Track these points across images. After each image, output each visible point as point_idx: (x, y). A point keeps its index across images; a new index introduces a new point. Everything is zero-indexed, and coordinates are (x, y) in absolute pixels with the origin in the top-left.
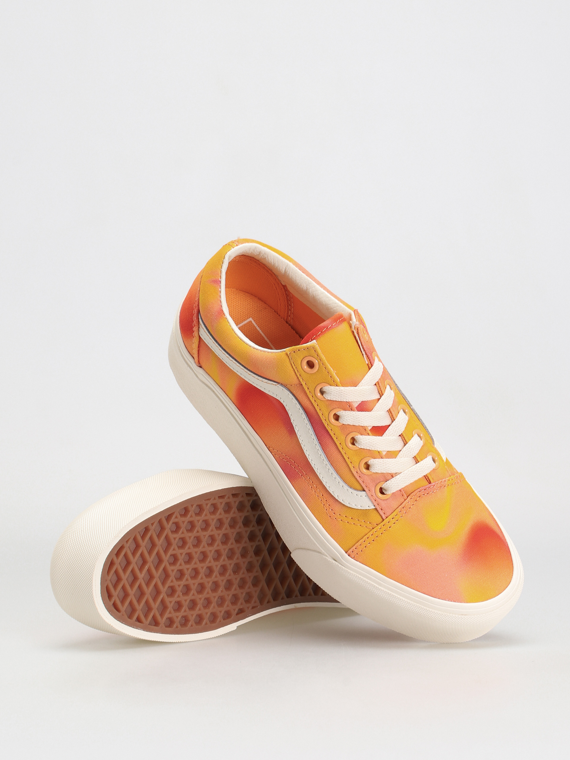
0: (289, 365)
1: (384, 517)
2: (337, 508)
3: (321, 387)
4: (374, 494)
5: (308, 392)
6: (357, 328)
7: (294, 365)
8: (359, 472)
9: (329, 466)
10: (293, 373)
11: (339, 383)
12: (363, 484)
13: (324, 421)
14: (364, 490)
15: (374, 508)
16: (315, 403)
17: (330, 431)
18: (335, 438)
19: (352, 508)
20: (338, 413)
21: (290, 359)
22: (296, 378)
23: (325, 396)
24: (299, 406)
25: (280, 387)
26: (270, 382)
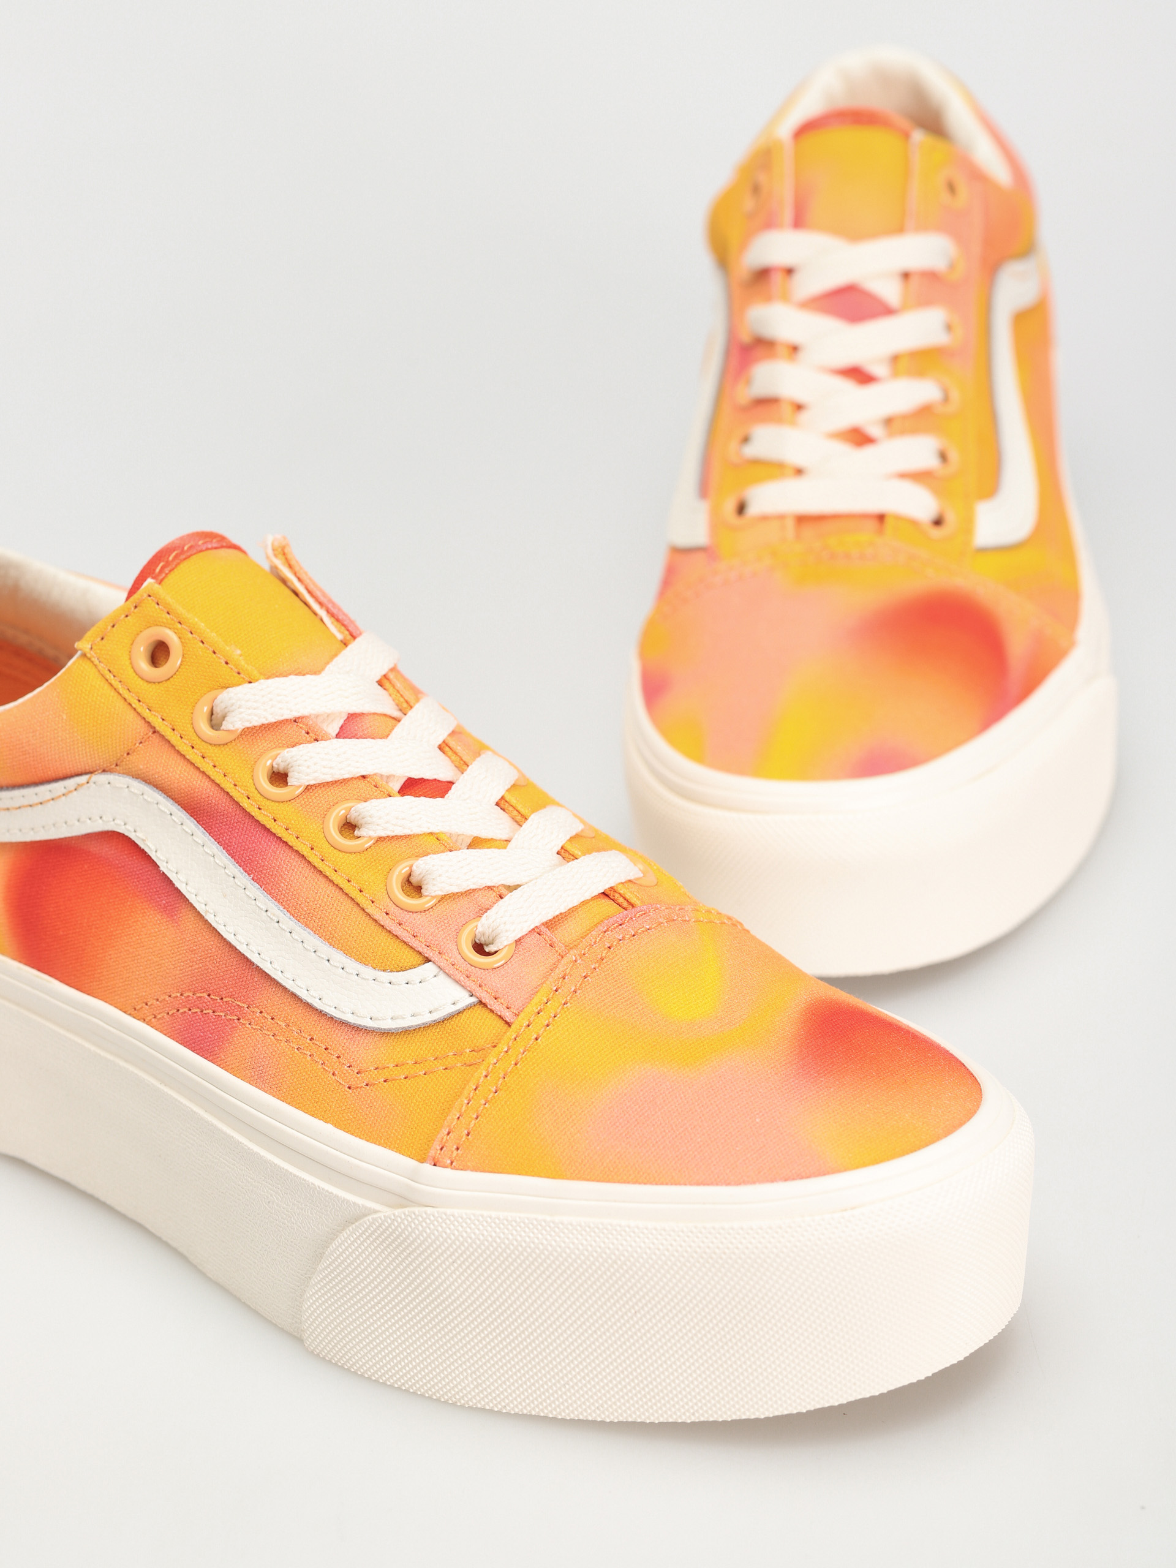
0: (99, 682)
1: (508, 1015)
2: (366, 1053)
3: (206, 709)
4: (459, 957)
5: (174, 738)
6: (280, 550)
7: (112, 677)
8: (392, 909)
9: (301, 932)
10: (120, 704)
11: (255, 673)
12: (417, 942)
13: (245, 803)
14: (428, 960)
15: (473, 1000)
16: (204, 764)
17: (270, 824)
18: (291, 841)
19: (406, 1032)
20: (279, 760)
21: (96, 662)
22: (131, 715)
23: (226, 725)
24: (168, 805)
25: (100, 778)
26: (71, 783)
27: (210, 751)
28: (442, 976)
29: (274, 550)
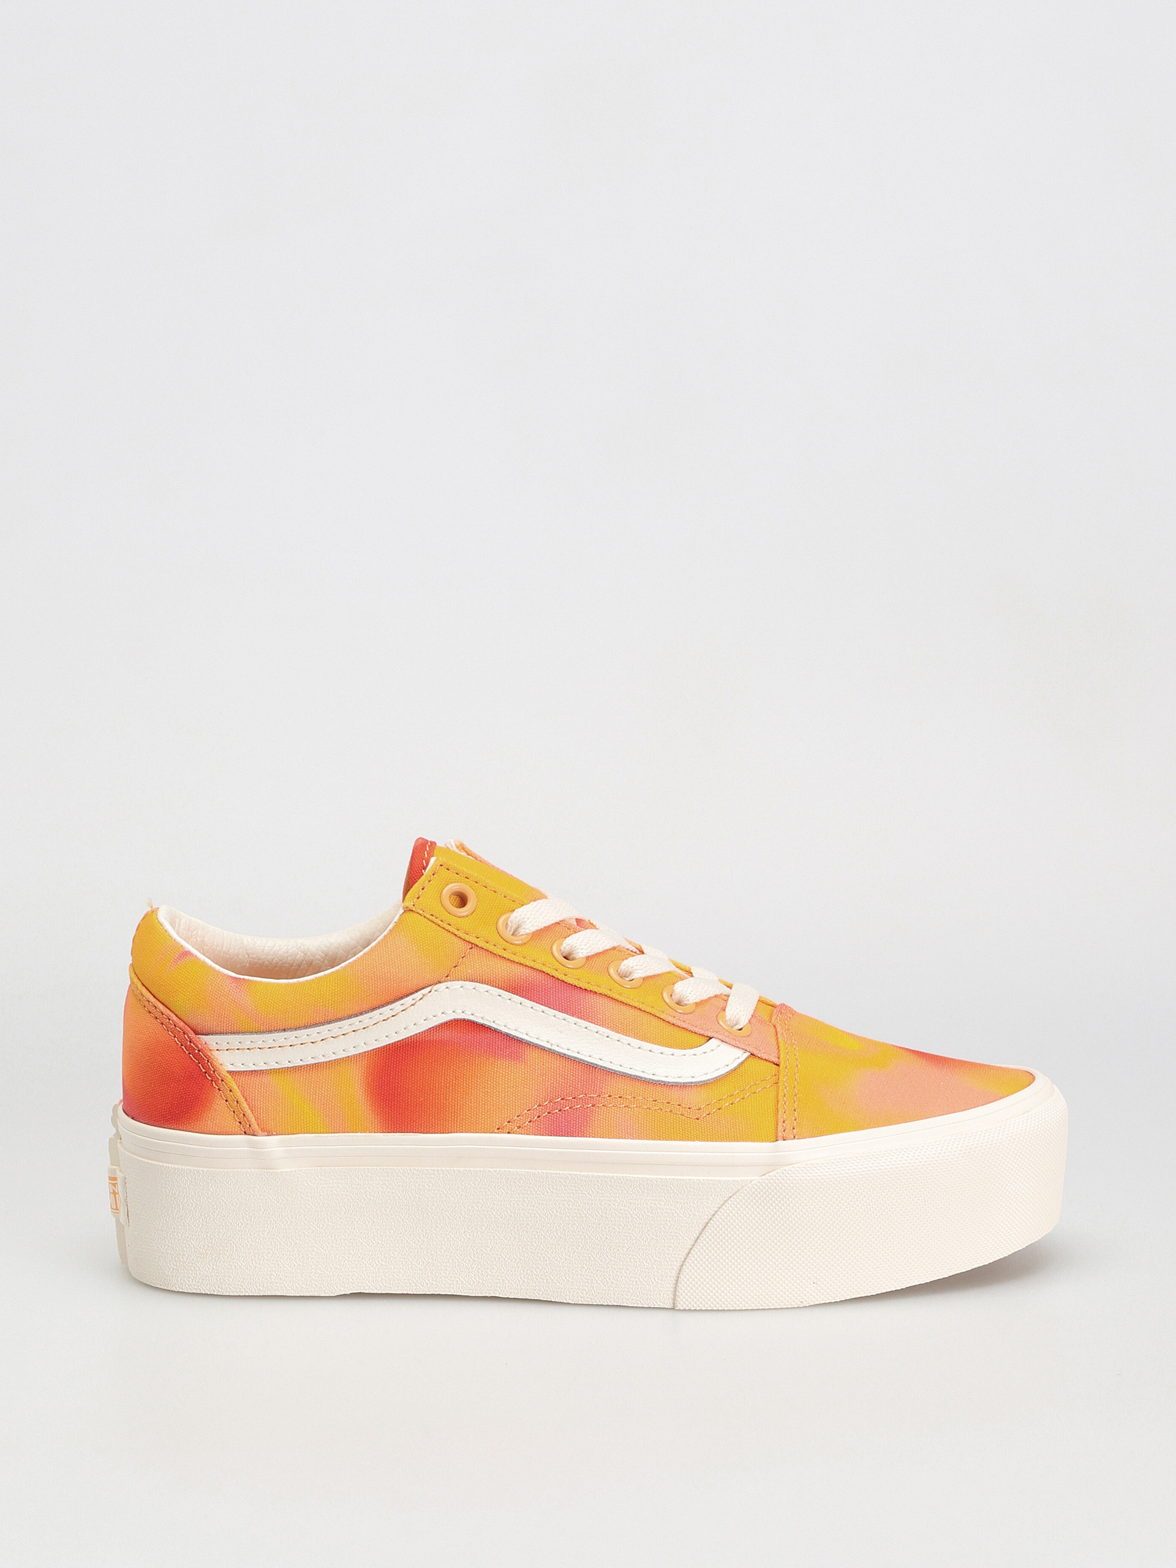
0: (428, 923)
1: (771, 1058)
2: (697, 1098)
5: (491, 948)
7: (435, 918)
8: (675, 1014)
9: (626, 1039)
10: (447, 934)
12: (699, 1029)
13: (555, 974)
14: (710, 1038)
15: (748, 1054)
16: (516, 958)
17: (577, 983)
18: (595, 989)
19: (717, 1080)
20: (564, 945)
21: (421, 912)
22: (456, 940)
23: (522, 931)
24: (495, 991)
25: (442, 986)
26: (419, 995)
27: (518, 949)
28: (723, 1045)
29: (457, 848)
